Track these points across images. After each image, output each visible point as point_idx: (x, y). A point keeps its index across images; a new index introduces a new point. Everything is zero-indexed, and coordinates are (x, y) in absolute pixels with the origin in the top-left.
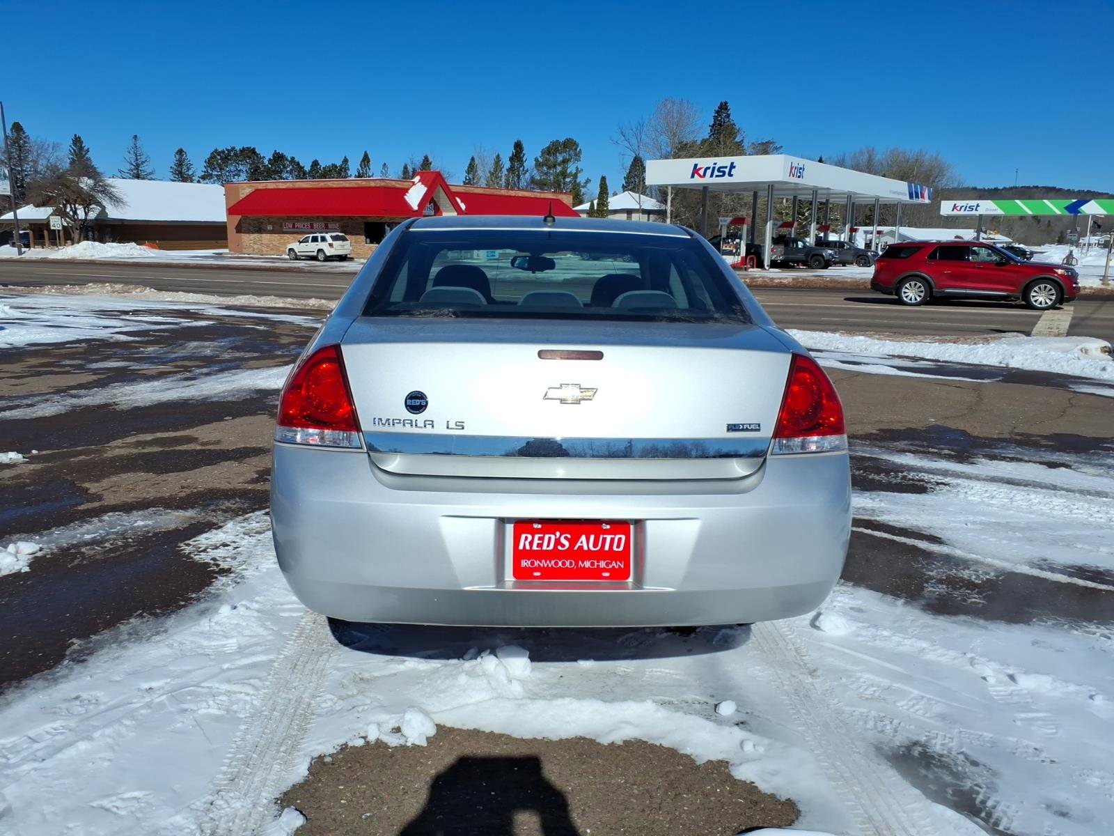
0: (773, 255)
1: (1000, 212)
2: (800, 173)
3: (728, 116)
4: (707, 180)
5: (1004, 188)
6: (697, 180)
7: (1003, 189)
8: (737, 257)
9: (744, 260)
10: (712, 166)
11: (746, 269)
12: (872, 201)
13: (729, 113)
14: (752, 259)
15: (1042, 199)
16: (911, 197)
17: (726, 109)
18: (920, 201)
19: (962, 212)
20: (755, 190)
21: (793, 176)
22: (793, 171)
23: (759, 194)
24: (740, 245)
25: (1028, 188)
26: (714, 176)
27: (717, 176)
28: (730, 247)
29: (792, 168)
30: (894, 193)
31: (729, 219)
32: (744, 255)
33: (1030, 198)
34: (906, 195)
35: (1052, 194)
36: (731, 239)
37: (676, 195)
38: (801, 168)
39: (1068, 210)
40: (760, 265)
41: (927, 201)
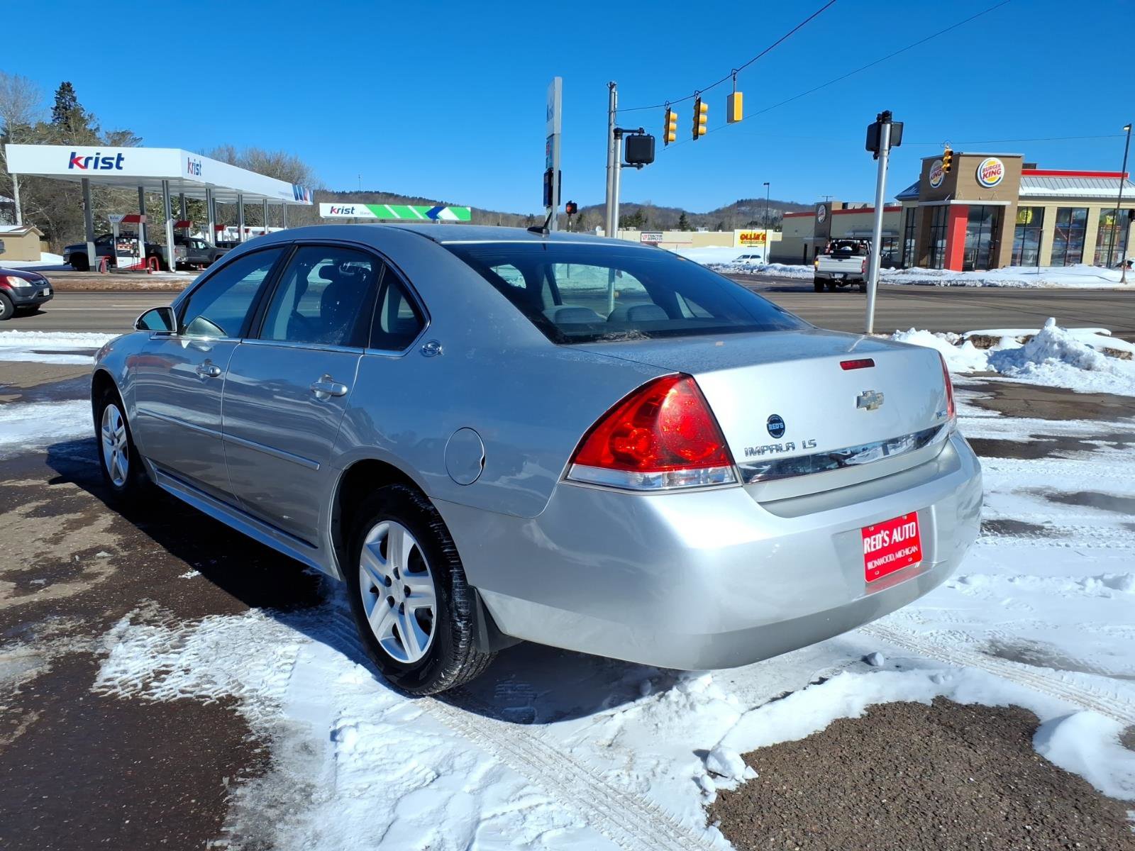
0: (176, 256)
1: (373, 216)
2: (197, 169)
3: (74, 99)
4: (90, 171)
5: (351, 193)
6: (77, 171)
7: (349, 194)
8: (136, 258)
9: (145, 262)
10: (95, 156)
11: (149, 272)
12: (260, 201)
13: (74, 95)
14: (154, 261)
15: (384, 203)
16: (297, 198)
17: (71, 91)
18: (304, 202)
19: (340, 215)
20: (140, 186)
21: (192, 173)
22: (191, 167)
23: (146, 190)
24: (138, 246)
25: (371, 192)
26: (99, 167)
27: (102, 168)
28: (126, 247)
29: (189, 164)
30: (283, 194)
31: (121, 217)
32: (144, 257)
33: (374, 202)
34: (292, 196)
35: (391, 199)
36: (126, 238)
37: (24, 185)
38: (198, 165)
39: (429, 216)
40: (165, 267)
41: (310, 203)
